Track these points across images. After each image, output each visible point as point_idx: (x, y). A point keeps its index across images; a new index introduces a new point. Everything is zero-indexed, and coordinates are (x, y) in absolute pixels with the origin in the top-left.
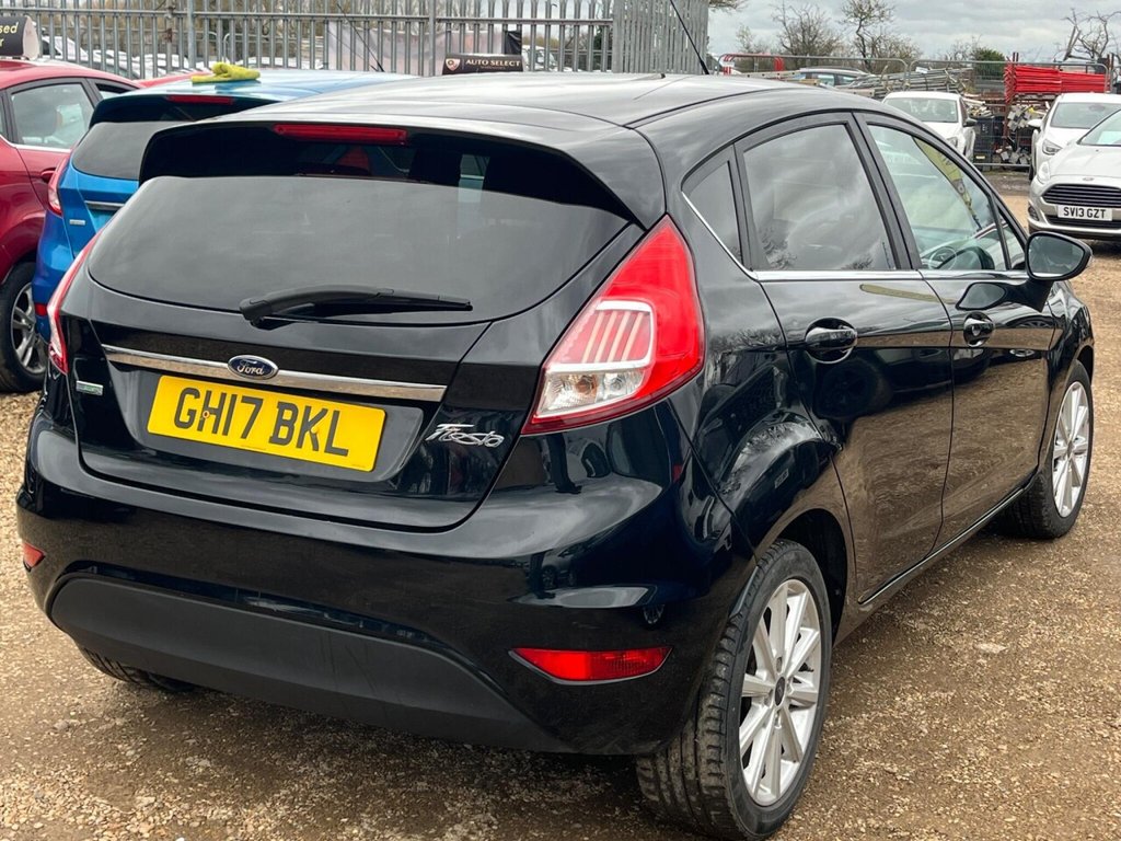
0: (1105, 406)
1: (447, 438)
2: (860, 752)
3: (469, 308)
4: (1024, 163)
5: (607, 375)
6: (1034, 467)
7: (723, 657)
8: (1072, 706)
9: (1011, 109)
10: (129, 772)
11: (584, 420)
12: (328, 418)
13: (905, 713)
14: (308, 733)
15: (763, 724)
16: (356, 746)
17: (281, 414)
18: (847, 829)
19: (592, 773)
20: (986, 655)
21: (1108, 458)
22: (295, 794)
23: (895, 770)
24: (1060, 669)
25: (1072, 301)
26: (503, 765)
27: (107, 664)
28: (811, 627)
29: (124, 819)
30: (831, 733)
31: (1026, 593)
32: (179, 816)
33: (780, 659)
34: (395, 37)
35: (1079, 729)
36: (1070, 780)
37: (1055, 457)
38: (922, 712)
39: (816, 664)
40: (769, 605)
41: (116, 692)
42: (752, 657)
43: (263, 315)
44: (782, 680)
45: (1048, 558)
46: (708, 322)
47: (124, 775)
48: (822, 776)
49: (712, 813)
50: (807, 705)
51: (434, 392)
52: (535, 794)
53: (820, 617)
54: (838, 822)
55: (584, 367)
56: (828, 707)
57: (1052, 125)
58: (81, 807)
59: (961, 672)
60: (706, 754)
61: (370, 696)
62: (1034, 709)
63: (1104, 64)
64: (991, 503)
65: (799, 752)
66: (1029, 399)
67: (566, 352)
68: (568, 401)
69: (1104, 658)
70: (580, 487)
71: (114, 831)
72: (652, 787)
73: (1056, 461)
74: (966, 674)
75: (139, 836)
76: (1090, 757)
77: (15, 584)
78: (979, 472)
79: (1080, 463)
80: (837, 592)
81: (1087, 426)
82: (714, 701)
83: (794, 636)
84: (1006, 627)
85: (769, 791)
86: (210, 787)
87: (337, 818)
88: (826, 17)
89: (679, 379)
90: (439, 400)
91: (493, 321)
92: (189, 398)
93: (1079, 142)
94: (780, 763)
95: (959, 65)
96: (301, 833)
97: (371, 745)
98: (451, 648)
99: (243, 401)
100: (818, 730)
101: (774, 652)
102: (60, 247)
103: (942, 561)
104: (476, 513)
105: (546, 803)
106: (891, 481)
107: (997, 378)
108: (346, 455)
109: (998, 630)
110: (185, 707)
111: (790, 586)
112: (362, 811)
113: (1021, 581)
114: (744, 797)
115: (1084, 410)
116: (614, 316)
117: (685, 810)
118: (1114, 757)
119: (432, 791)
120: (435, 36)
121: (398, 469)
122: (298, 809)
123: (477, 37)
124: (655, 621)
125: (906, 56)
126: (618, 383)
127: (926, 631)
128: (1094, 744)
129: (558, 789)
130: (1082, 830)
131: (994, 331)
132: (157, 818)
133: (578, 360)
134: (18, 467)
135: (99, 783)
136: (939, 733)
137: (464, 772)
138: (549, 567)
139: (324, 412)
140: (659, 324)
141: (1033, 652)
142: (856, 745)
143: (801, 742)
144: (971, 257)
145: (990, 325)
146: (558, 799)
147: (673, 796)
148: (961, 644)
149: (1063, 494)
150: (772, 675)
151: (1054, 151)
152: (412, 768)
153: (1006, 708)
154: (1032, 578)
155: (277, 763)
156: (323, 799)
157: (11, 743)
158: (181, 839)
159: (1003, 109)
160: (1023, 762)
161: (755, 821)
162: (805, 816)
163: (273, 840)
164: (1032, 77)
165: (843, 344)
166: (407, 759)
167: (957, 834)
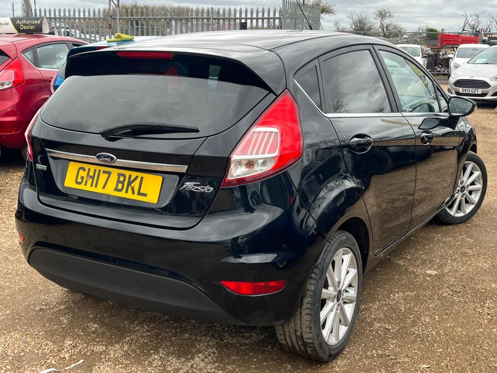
1: (189, 188)
2: (375, 320)
3: (198, 131)
4: (446, 72)
5: (259, 160)
7: (312, 281)
8: (466, 298)
9: (441, 51)
10: (63, 330)
11: (255, 179)
12: (139, 180)
13: (395, 302)
15: (331, 310)
16: (160, 318)
17: (119, 178)
18: (368, 355)
20: (430, 276)
22: (132, 340)
23: (390, 328)
24: (461, 281)
25: (468, 125)
26: (222, 326)
28: (353, 268)
29: (59, 351)
30: (363, 311)
31: (447, 248)
32: (82, 350)
33: (339, 282)
34: (197, 25)
35: (469, 309)
36: (466, 332)
38: (402, 301)
39: (355, 284)
40: (334, 259)
41: (63, 294)
42: (326, 282)
43: (110, 135)
44: (340, 291)
45: (456, 233)
47: (61, 331)
48: (358, 331)
49: (309, 349)
50: (351, 302)
51: (183, 169)
52: (235, 339)
53: (357, 264)
54: (365, 352)
55: (249, 157)
56: (360, 301)
57: (457, 57)
58: (41, 346)
59: (419, 283)
60: (305, 324)
61: (158, 301)
62: (450, 299)
63: (477, 34)
65: (347, 322)
67: (240, 150)
68: (242, 172)
69: (480, 277)
71: (54, 357)
72: (283, 338)
74: (421, 284)
75: (64, 359)
76: (474, 321)
78: (430, 197)
80: (365, 252)
82: (309, 300)
83: (346, 272)
84: (438, 263)
85: (334, 339)
86: (92, 338)
87: (149, 351)
88: (368, 17)
89: (292, 161)
90: (185, 172)
91: (208, 137)
92: (81, 171)
93: (468, 63)
94: (339, 327)
95: (420, 34)
96: (133, 358)
97: (167, 317)
99: (103, 173)
101: (336, 279)
103: (412, 235)
105: (239, 343)
107: (438, 157)
108: (146, 196)
109: (435, 264)
110: (90, 300)
111: (344, 251)
112: (160, 348)
113: (444, 243)
114: (322, 342)
116: (262, 134)
117: (297, 347)
118: (484, 322)
119: (191, 338)
120: (213, 24)
121: (168, 203)
122: (133, 347)
123: (230, 25)
124: (283, 266)
125: (400, 32)
126: (264, 163)
127: (404, 265)
128: (476, 315)
129: (245, 337)
130: (471, 355)
131: (434, 138)
132: (73, 351)
133: (246, 154)
135: (50, 335)
136: (409, 311)
137: (205, 329)
139: (137, 177)
140: (282, 137)
141: (450, 274)
142: (373, 316)
143: (348, 317)
144: (424, 107)
145: (433, 136)
146: (244, 341)
147: (292, 342)
148: (419, 271)
150: (335, 289)
151: (458, 67)
152: (183, 328)
153: (438, 299)
154: (449, 241)
155: (126, 326)
156: (144, 342)
157: (16, 317)
158: (82, 361)
159: (438, 51)
160: (445, 324)
161: (328, 352)
162: (350, 349)
163: (121, 361)
164: (449, 38)
165: (367, 145)
166: (182, 324)
167: (416, 358)
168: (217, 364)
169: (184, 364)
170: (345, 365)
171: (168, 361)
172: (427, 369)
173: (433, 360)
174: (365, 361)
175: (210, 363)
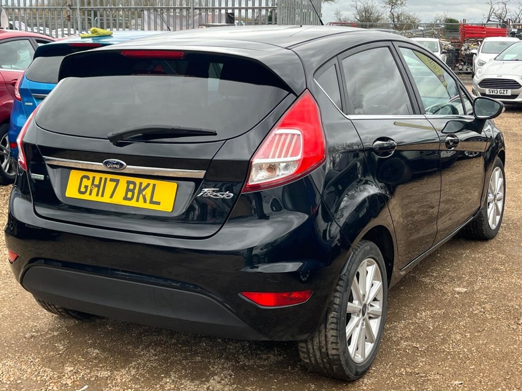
0: (510, 179)
1: (207, 195)
2: (401, 338)
3: (215, 134)
4: (469, 71)
5: (281, 164)
6: (479, 206)
7: (337, 294)
8: (499, 315)
9: (463, 45)
10: (61, 356)
11: (270, 185)
12: (151, 187)
13: (422, 320)
14: (144, 336)
15: (357, 326)
16: (166, 342)
17: (128, 186)
18: (396, 373)
19: (278, 351)
20: (458, 293)
21: (512, 203)
22: (139, 364)
23: (418, 346)
24: (493, 298)
25: (495, 129)
26: (236, 348)
27: (49, 307)
28: (378, 280)
29: (59, 377)
30: (388, 330)
31: (476, 265)
32: (85, 376)
33: (364, 295)
34: (175, 17)
35: (503, 325)
36: (499, 348)
37: (488, 202)
38: (430, 319)
39: (380, 298)
40: (358, 270)
41: (54, 320)
42: (351, 295)
43: (119, 140)
44: (365, 305)
45: (486, 248)
46: (327, 139)
47: (59, 358)
48: (384, 350)
49: (334, 367)
50: (376, 317)
51: (200, 174)
52: (251, 361)
53: (382, 276)
54: (392, 370)
55: (270, 160)
56: (386, 318)
57: (482, 52)
58: (39, 373)
59: (447, 301)
60: (331, 339)
62: (482, 317)
63: (505, 24)
64: (458, 223)
65: (373, 339)
66: (475, 176)
67: (262, 153)
68: (263, 177)
69: (513, 293)
70: (269, 216)
71: (55, 383)
72: (306, 356)
73: (489, 203)
74: (450, 302)
75: (67, 385)
76: (508, 338)
77: (5, 272)
79: (500, 204)
80: (390, 264)
81: (503, 188)
82: (334, 315)
83: (370, 285)
84: (468, 280)
85: (360, 356)
86: (99, 362)
87: (159, 375)
88: (375, 5)
89: (314, 165)
90: (202, 177)
91: (227, 140)
92: (85, 180)
93: (495, 59)
94: (365, 344)
95: (437, 25)
96: (143, 382)
97: (174, 341)
98: (210, 293)
99: (110, 181)
100: (382, 329)
101: (361, 292)
102: (21, 116)
103: (437, 251)
104: (221, 230)
105: (257, 365)
106: (412, 214)
107: (460, 166)
108: (159, 204)
109: (464, 281)
110: (86, 326)
111: (368, 261)
112: (171, 371)
113: (474, 259)
114: (349, 359)
115: (501, 180)
116: (283, 137)
117: (321, 366)
118: (519, 338)
119: (203, 361)
120: (194, 16)
121: (184, 211)
122: (141, 371)
123: (213, 15)
124: (306, 279)
125: (414, 22)
126: (286, 167)
127: (430, 283)
128: (510, 332)
129: (262, 359)
130: (506, 371)
131: (460, 143)
132: (75, 377)
133: (268, 157)
134: (4, 219)
135: (48, 361)
136: (438, 329)
137: (218, 352)
138: (256, 255)
139: (148, 185)
140: (304, 140)
141: (480, 291)
142: (400, 335)
143: (374, 334)
144: (448, 109)
145: (458, 140)
146: (262, 363)
147: (316, 360)
148: (447, 289)
149: (492, 219)
150: (360, 303)
151: (483, 64)
152: (193, 351)
153: (469, 317)
154: (479, 258)
155: (130, 350)
156: (152, 366)
157: (5, 344)
158: (86, 387)
159: (459, 46)
160: (477, 341)
161: (354, 370)
162: (377, 368)
163: (130, 386)
164: (472, 30)
165: (390, 149)
166: (191, 347)
167: (448, 375)
168: (235, 386)
169: (199, 386)
170: (372, 383)
171: (182, 384)
172: (460, 386)
173: (465, 377)
174: (393, 379)
175: (227, 384)
